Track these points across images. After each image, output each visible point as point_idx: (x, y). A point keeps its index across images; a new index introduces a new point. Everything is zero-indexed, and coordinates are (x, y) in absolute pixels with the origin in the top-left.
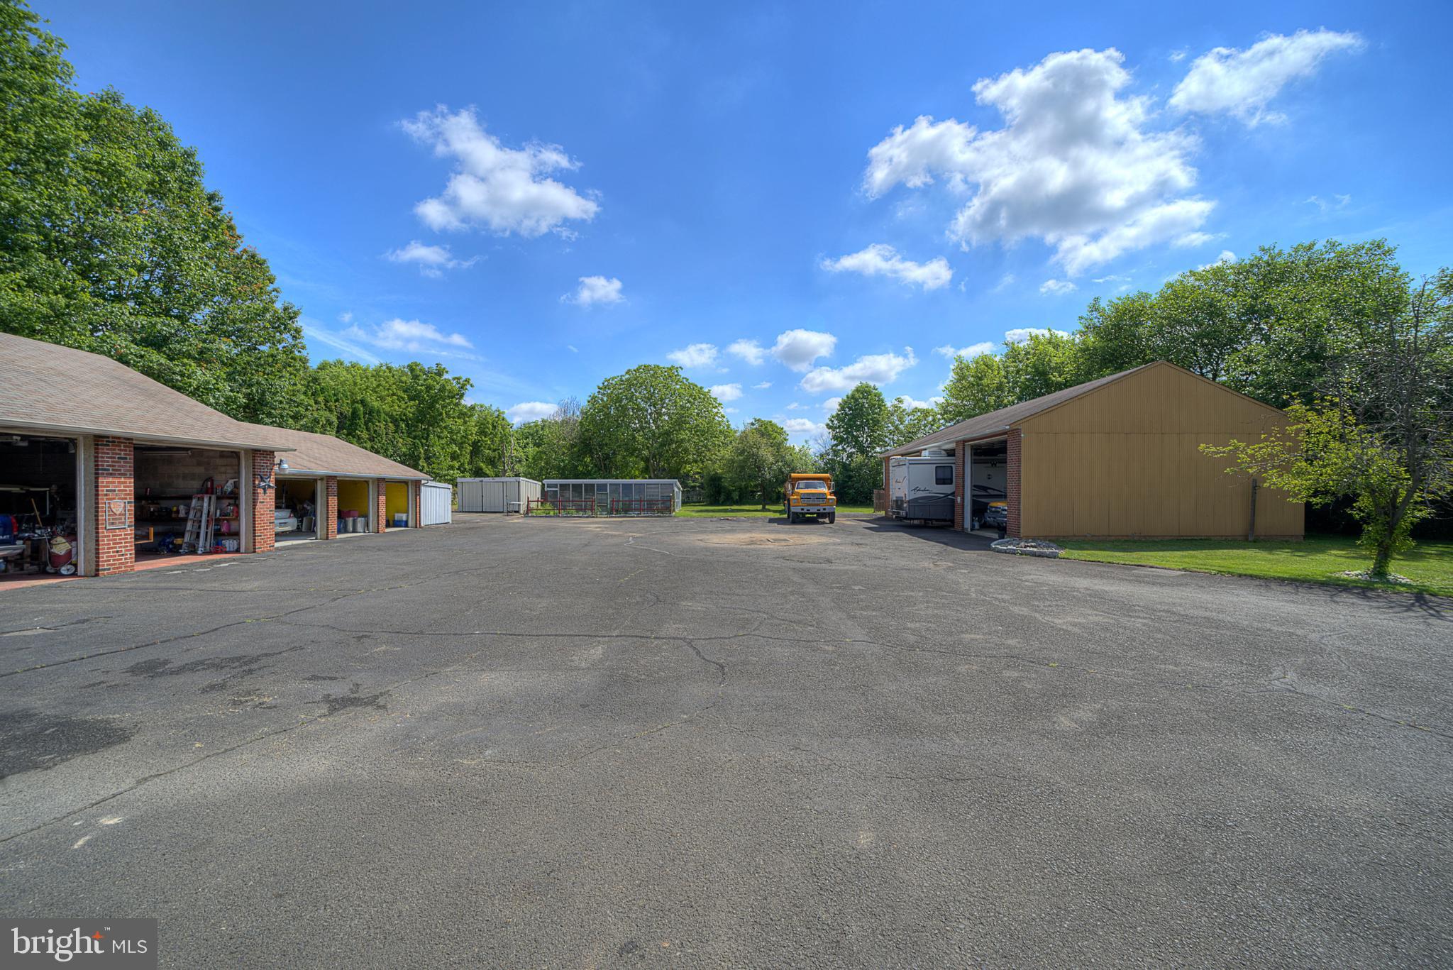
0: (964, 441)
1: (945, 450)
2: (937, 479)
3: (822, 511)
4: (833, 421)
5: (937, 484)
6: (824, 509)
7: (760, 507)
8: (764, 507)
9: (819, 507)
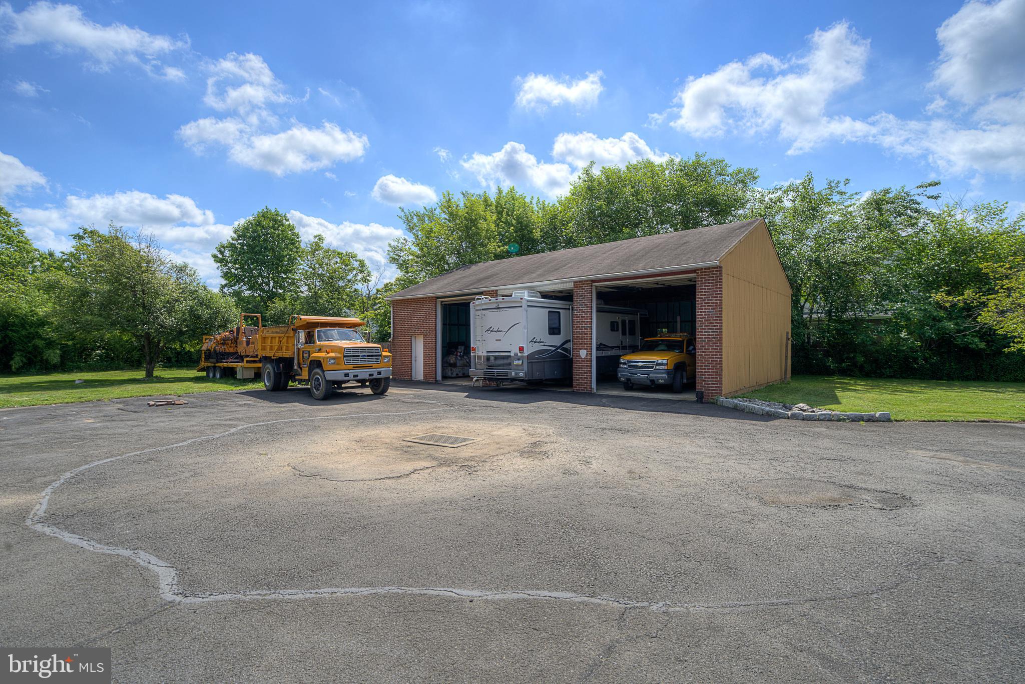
0: (593, 281)
1: (539, 292)
2: (550, 328)
3: (376, 376)
4: (222, 253)
5: (550, 334)
6: (379, 373)
7: (141, 374)
8: (149, 374)
9: (371, 371)
